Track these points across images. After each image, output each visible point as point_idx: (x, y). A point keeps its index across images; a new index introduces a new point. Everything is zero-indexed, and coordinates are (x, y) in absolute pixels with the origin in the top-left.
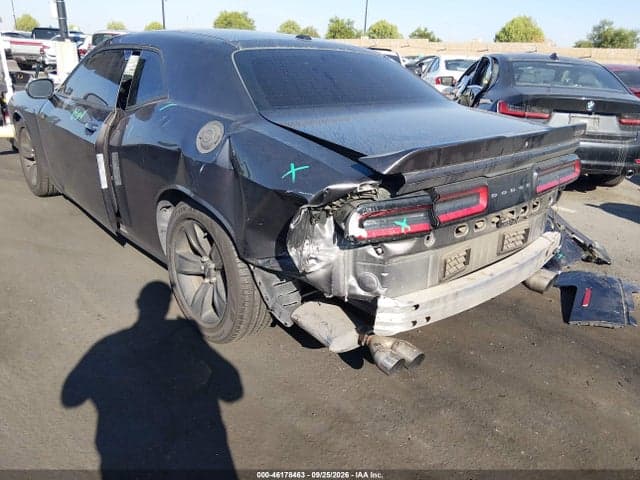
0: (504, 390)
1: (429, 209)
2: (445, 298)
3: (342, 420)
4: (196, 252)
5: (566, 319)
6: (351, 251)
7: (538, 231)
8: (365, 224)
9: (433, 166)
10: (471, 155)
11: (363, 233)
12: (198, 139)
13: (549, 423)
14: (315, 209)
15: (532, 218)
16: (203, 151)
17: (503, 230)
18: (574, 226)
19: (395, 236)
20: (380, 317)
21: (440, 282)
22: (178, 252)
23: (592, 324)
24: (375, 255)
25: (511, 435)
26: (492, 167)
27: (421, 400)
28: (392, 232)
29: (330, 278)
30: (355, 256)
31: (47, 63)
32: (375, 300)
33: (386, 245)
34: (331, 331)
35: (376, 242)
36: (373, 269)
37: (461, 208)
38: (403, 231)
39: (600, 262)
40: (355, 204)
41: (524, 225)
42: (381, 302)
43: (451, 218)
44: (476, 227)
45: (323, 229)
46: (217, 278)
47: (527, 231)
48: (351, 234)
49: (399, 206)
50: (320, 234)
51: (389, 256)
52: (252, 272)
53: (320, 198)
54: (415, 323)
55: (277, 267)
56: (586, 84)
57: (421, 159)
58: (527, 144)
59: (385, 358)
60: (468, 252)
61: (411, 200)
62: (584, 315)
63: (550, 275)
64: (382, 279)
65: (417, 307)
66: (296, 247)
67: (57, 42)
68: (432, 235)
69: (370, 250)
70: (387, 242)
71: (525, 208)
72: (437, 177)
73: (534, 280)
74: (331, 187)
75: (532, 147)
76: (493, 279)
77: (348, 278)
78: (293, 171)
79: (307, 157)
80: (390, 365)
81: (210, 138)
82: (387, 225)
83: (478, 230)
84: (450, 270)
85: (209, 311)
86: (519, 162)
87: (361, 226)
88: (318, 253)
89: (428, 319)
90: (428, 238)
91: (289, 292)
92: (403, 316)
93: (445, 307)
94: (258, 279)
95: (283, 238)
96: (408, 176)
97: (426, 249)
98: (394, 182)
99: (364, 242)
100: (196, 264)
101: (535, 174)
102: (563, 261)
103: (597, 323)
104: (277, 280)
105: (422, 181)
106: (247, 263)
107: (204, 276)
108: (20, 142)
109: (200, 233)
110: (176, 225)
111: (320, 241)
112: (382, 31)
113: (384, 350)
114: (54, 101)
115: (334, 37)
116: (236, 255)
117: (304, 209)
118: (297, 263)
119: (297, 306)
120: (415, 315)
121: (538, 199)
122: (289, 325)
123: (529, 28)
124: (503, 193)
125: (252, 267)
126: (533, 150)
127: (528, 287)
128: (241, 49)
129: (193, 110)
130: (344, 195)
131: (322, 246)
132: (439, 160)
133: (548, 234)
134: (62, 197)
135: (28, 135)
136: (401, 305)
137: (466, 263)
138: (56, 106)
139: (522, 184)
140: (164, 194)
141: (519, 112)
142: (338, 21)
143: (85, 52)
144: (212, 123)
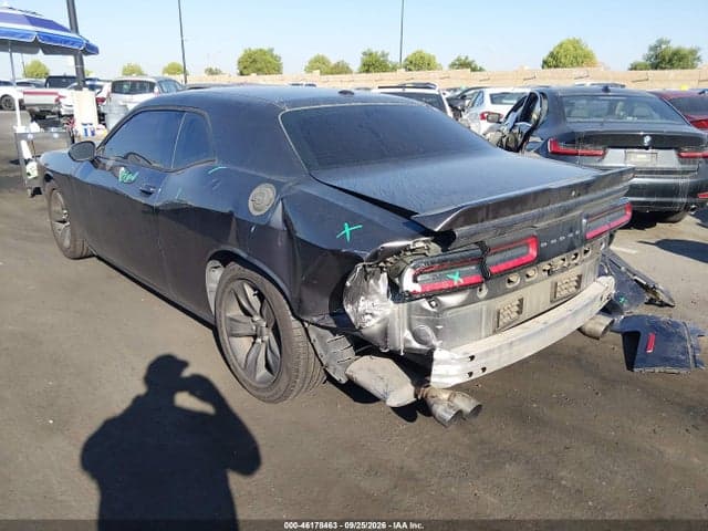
0: (568, 441)
1: (480, 261)
2: (500, 347)
3: (406, 478)
4: (247, 313)
5: (630, 366)
6: (406, 304)
7: (591, 276)
8: (419, 279)
9: (482, 221)
10: (519, 208)
11: (417, 288)
12: (250, 202)
13: (616, 473)
14: (370, 266)
15: (585, 263)
16: (256, 213)
17: (554, 278)
18: (635, 267)
19: (449, 289)
20: (436, 369)
21: (495, 332)
22: (228, 315)
23: (657, 370)
24: (430, 309)
25: (578, 486)
26: (541, 217)
27: (485, 455)
28: (445, 285)
29: (385, 333)
30: (409, 309)
31: (63, 113)
32: (431, 353)
33: (439, 298)
34: (387, 386)
35: (429, 296)
36: (428, 322)
37: (511, 259)
38: (456, 283)
39: (663, 304)
40: (409, 260)
41: (573, 273)
42: (437, 355)
43: (502, 269)
44: (528, 276)
45: (377, 284)
46: (268, 336)
47: (580, 277)
48: (405, 289)
49: (452, 260)
50: (374, 290)
51: (442, 308)
52: (306, 330)
53: (375, 257)
54: (471, 374)
55: (331, 323)
56: (643, 117)
57: (470, 215)
58: (573, 193)
59: (442, 410)
60: (521, 301)
61: (463, 254)
62: (649, 362)
63: (606, 320)
64: (436, 332)
65: (472, 358)
66: (352, 303)
67: (73, 91)
68: (484, 286)
69: (425, 304)
70: (439, 295)
71: (576, 255)
72: (486, 231)
73: (589, 327)
74: (384, 245)
75: (579, 195)
76: (548, 327)
77: (404, 332)
78: (347, 230)
79: (360, 216)
80: (448, 417)
81: (263, 201)
82: (440, 278)
83: (530, 280)
84: (504, 320)
85: (262, 372)
86: (567, 210)
87: (415, 281)
88: (374, 309)
89: (484, 369)
90: (480, 290)
91: (341, 348)
92: (459, 367)
93: (500, 357)
94: (313, 336)
95: (338, 296)
96: (458, 232)
97: (480, 300)
98: (445, 238)
99: (418, 296)
100: (247, 326)
101: (584, 221)
102: (625, 305)
103: (662, 369)
104: (330, 336)
105: (472, 235)
106: (302, 321)
107: (255, 337)
108: (50, 205)
109: (250, 292)
110: (226, 287)
111: (375, 296)
112: (418, 63)
113: (441, 402)
114: (95, 162)
115: (368, 71)
116: (290, 313)
117: (359, 267)
118: (353, 319)
119: (351, 361)
120: (471, 366)
121: (588, 245)
122: (344, 381)
123: (579, 51)
124: (552, 242)
125: (306, 325)
126: (581, 198)
127: (584, 334)
128: (288, 110)
129: (244, 173)
130: (397, 252)
131: (377, 302)
132: (487, 215)
133: (602, 279)
134: (95, 259)
135: (60, 196)
136: (457, 357)
137: (519, 312)
138: (96, 167)
139: (571, 231)
140: (216, 253)
141: (571, 150)
142: (371, 54)
143: (103, 100)
144: (263, 185)
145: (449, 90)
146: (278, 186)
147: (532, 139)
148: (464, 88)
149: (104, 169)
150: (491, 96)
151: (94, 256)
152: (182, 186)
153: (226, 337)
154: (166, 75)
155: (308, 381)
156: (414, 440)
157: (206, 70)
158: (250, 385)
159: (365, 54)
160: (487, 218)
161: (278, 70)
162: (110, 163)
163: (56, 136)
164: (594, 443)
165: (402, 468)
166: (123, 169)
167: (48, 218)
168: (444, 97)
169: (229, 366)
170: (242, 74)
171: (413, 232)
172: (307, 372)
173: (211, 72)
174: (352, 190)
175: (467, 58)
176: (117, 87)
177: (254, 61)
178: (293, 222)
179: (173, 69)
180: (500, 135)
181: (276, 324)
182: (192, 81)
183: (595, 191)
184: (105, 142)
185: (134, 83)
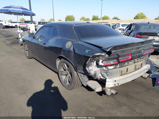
0: (138, 102)
1: (118, 59)
2: (122, 79)
3: (99, 108)
4: (65, 70)
5: (154, 86)
6: (100, 68)
7: (144, 64)
8: (103, 62)
9: (118, 49)
10: (127, 47)
11: (103, 64)
14: (92, 59)
15: (142, 61)
16: (67, 48)
17: (135, 64)
18: (155, 63)
19: (110, 65)
20: (107, 83)
21: (121, 76)
22: (61, 70)
24: (106, 69)
25: (140, 112)
26: (132, 49)
29: (95, 75)
30: (101, 69)
31: (28, 29)
32: (106, 79)
34: (96, 87)
35: (106, 66)
36: (105, 73)
37: (125, 59)
38: (112, 64)
40: (101, 58)
41: (140, 63)
42: (107, 80)
43: (123, 61)
44: (129, 63)
45: (94, 64)
46: (69, 75)
47: (142, 64)
48: (100, 64)
49: (111, 58)
50: (93, 65)
51: (109, 69)
52: (78, 74)
53: (93, 57)
54: (115, 85)
55: (83, 72)
56: (157, 29)
57: (115, 48)
59: (108, 93)
60: (127, 69)
61: (113, 57)
62: (158, 85)
63: (148, 75)
64: (107, 75)
65: (115, 81)
66: (88, 67)
67: (30, 24)
68: (118, 65)
69: (104, 68)
70: (108, 66)
71: (141, 59)
72: (119, 52)
73: (144, 76)
74: (95, 54)
75: (141, 45)
76: (134, 75)
77: (99, 74)
78: (87, 51)
79: (90, 48)
80: (110, 94)
81: (69, 45)
82: (108, 62)
84: (123, 73)
85: (68, 83)
86: (138, 48)
87: (102, 63)
88: (93, 69)
89: (118, 84)
91: (85, 78)
92: (112, 83)
93: (122, 81)
94: (79, 75)
95: (85, 66)
96: (112, 52)
97: (117, 68)
98: (109, 53)
99: (103, 66)
100: (65, 73)
101: (143, 51)
102: (153, 72)
104: (83, 75)
105: (116, 53)
106: (77, 72)
107: (66, 75)
108: (24, 47)
109: (66, 65)
110: (60, 64)
111: (93, 66)
112: (105, 18)
113: (108, 91)
114: (34, 38)
115: (94, 20)
116: (74, 70)
117: (90, 59)
118: (88, 71)
119: (87, 81)
120: (115, 83)
121: (144, 56)
122: (86, 86)
123: (143, 15)
124: (135, 55)
125: (78, 72)
126: (142, 45)
127: (142, 77)
128: (75, 26)
129: (65, 39)
130: (98, 56)
131: (93, 67)
132: (119, 48)
133: (147, 65)
134: (33, 59)
135: (26, 45)
136: (112, 80)
137: (127, 71)
138: (34, 39)
139: (139, 53)
140: (58, 57)
141: (140, 36)
142: (94, 16)
143: (36, 26)
144: (69, 42)
145: (112, 24)
146: (72, 42)
147: (131, 34)
148: (115, 23)
149: (36, 39)
150: (122, 25)
151: (33, 58)
152: (52, 43)
153: (60, 75)
154: (50, 21)
155: (78, 85)
156: (102, 100)
157: (58, 20)
158: (65, 86)
159: (93, 16)
160: (119, 49)
161: (74, 20)
162: (37, 38)
163: (26, 33)
164: (145, 102)
165: (99, 106)
166: (40, 39)
167: (24, 50)
168: (111, 26)
169: (61, 82)
170: (66, 21)
171: (102, 52)
172: (77, 83)
173: (59, 20)
174: (89, 43)
175: (116, 17)
176: (39, 23)
177: (69, 18)
178: (75, 49)
179: (52, 20)
180: (124, 33)
181: (71, 72)
182: (55, 22)
183: (145, 44)
184: (36, 33)
185: (43, 22)
